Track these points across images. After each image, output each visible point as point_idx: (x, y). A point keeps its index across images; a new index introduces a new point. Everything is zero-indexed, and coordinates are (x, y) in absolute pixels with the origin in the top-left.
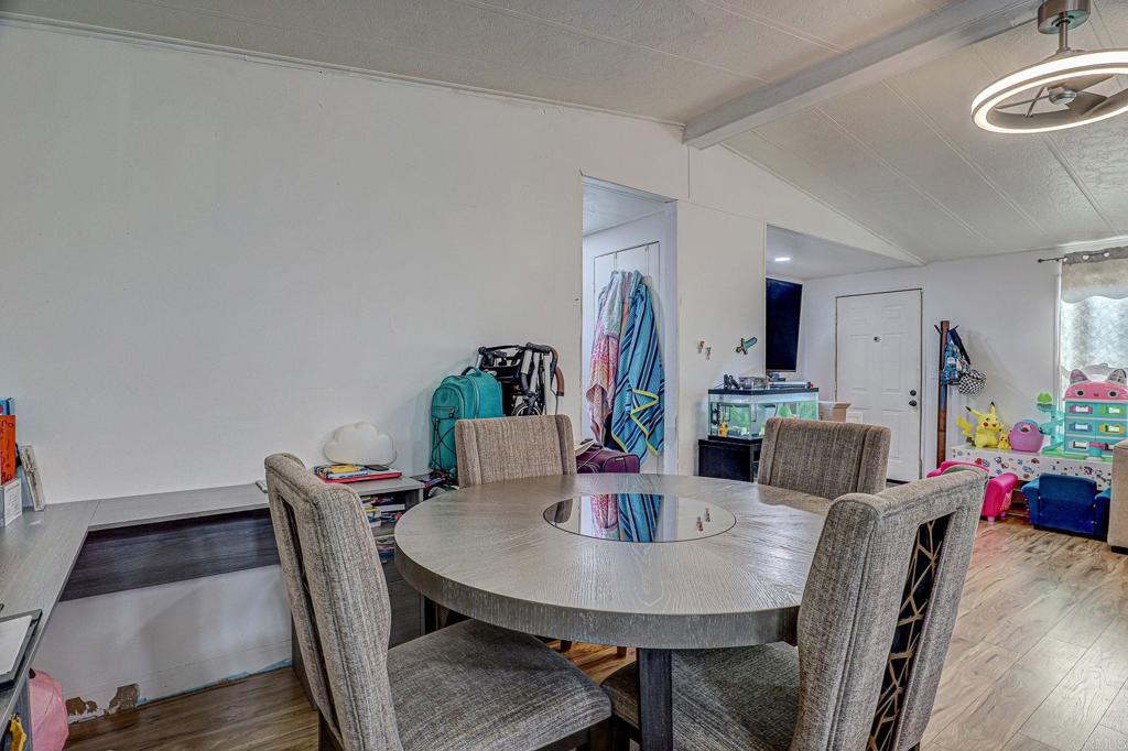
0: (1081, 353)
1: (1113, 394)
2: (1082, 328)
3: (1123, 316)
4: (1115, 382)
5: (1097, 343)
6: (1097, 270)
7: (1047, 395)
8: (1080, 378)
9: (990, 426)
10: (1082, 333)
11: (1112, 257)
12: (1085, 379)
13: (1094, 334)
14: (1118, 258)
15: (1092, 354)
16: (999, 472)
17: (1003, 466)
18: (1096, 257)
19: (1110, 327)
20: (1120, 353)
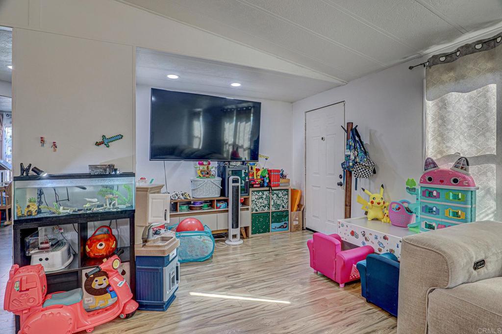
0: (439, 143)
1: (455, 181)
2: (440, 121)
3: (471, 107)
4: (459, 170)
5: (452, 134)
6: (452, 69)
7: (413, 181)
8: (432, 165)
9: (375, 204)
10: (440, 126)
11: (462, 55)
12: (435, 166)
13: (449, 127)
14: (466, 54)
15: (449, 145)
16: (364, 243)
17: (366, 239)
18: (450, 57)
19: (461, 119)
20: (469, 143)
